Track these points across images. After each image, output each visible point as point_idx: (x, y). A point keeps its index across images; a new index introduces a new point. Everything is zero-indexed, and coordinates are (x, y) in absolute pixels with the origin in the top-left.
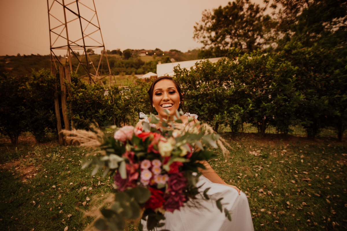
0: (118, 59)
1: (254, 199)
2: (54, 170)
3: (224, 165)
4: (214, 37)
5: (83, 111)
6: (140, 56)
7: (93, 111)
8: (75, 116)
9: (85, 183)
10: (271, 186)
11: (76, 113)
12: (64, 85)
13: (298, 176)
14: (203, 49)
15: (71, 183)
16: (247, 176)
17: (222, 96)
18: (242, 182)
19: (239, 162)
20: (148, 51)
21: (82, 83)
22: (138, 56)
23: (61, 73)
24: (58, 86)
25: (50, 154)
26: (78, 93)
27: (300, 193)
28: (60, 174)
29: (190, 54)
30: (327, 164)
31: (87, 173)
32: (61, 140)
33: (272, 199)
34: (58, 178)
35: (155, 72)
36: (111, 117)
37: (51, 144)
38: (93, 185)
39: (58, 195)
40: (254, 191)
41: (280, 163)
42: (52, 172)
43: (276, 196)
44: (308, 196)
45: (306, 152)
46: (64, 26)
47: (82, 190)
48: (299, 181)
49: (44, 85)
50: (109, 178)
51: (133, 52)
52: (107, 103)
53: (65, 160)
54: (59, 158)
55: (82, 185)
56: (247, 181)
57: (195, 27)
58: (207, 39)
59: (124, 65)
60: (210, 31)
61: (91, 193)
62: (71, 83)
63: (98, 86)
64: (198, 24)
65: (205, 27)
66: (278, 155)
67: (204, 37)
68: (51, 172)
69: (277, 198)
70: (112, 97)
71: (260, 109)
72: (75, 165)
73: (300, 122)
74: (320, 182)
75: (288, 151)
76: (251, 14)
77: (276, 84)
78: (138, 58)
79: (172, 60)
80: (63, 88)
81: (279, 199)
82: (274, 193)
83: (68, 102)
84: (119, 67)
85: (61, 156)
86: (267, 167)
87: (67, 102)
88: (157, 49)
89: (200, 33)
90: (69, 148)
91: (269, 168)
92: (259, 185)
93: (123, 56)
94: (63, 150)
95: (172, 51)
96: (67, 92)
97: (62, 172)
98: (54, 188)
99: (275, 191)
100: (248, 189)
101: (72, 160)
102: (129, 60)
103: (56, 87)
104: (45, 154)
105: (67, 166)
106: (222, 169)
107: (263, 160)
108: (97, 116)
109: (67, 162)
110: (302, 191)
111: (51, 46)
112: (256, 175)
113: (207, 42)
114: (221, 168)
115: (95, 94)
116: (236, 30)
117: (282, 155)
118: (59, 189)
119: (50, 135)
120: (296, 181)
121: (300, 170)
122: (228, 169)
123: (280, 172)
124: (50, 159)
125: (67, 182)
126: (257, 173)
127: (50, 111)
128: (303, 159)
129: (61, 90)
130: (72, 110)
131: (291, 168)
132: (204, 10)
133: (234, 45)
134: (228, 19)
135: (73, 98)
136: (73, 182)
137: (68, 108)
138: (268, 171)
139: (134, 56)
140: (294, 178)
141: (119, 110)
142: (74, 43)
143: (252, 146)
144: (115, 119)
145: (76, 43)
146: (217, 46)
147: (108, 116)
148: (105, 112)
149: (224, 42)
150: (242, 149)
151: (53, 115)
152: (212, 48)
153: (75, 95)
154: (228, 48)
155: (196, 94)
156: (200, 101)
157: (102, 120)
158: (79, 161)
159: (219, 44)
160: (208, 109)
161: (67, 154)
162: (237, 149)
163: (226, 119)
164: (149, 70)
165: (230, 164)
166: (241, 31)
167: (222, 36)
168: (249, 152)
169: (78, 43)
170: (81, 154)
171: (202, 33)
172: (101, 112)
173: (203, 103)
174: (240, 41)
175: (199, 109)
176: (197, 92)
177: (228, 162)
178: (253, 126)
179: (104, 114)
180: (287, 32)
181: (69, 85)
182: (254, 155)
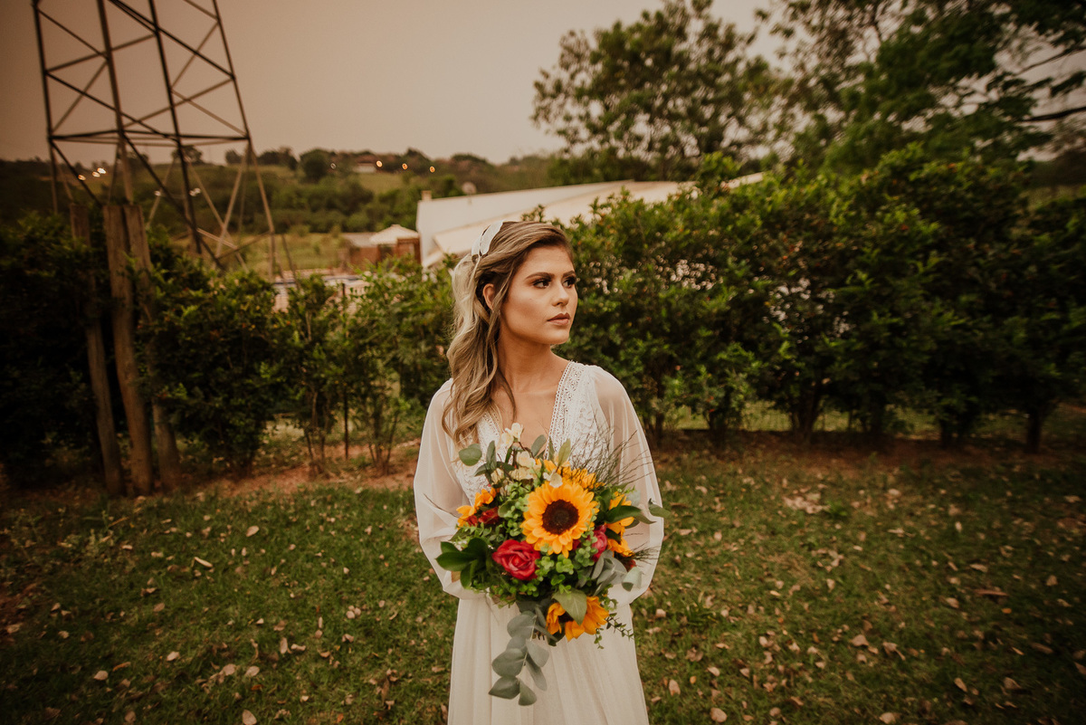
0: (284, 179)
1: (843, 675)
2: (98, 601)
3: (717, 551)
4: (600, 118)
5: (197, 370)
6: (357, 174)
7: (238, 370)
8: (170, 390)
9: (228, 649)
10: (886, 620)
11: (172, 377)
12: (123, 274)
13: (962, 579)
14: (566, 156)
15: (172, 656)
16: (802, 588)
17: (691, 317)
18: (790, 612)
19: (761, 538)
20: (383, 158)
21: (191, 268)
22: (351, 173)
23: (111, 229)
24: (97, 279)
25: (73, 537)
26: (180, 306)
27: (985, 642)
28: (122, 620)
29: (516, 169)
30: (1033, 534)
31: (231, 609)
32: (113, 476)
33: (903, 671)
34: (116, 637)
35: (412, 227)
36: (301, 391)
37: (70, 490)
38: (261, 657)
39: (122, 713)
40: (837, 643)
41: (894, 536)
42: (88, 613)
43: (912, 657)
44: (1015, 653)
45: (958, 494)
46: (101, 60)
47: (221, 681)
48: (968, 598)
49: (45, 274)
50: (320, 626)
51: (334, 159)
52: (289, 341)
53: (136, 557)
54: (113, 551)
55: (219, 656)
56: (806, 606)
57: (538, 86)
58: (575, 123)
59: (303, 201)
60: (586, 98)
61: (259, 692)
62: (151, 267)
63: (252, 281)
64: (547, 76)
65: (569, 85)
66: (879, 507)
67: (568, 118)
68: (84, 613)
69: (917, 667)
70: (302, 317)
71: (812, 359)
72: (181, 579)
73: (939, 399)
74: (1033, 599)
75: (905, 494)
76: (710, 52)
77: (868, 278)
78: (352, 179)
79: (467, 187)
80: (120, 286)
81: (924, 670)
82: (903, 648)
83: (139, 339)
84: (289, 206)
85: (118, 543)
86: (856, 553)
87: (137, 338)
88: (412, 153)
89: (555, 105)
90: (150, 509)
91: (863, 556)
92: (846, 619)
93: (301, 173)
94: (124, 518)
95: (458, 158)
96: (137, 303)
97: (129, 609)
98: (101, 683)
99: (908, 641)
100: (816, 638)
101: (166, 555)
102: (321, 186)
103: (93, 281)
104: (52, 537)
105: (149, 582)
106: (713, 567)
107: (838, 527)
108: (251, 385)
109: (147, 566)
110: (990, 636)
111: (50, 130)
112: (831, 583)
113: (576, 132)
114: (708, 562)
115: (242, 307)
116: (666, 97)
117: (892, 507)
118: (126, 682)
119: (66, 456)
120: (960, 599)
121: (962, 562)
122: (731, 564)
123: (900, 569)
124: (76, 557)
125: (156, 650)
126: (830, 575)
127: (72, 373)
128: (958, 518)
129: (114, 295)
130: (157, 367)
131: (932, 553)
132: (565, 33)
133: (657, 145)
134: (642, 62)
135: (161, 325)
136: (179, 646)
137: (141, 360)
138: (862, 566)
139: (337, 173)
140: (952, 591)
141: (333, 366)
142: (140, 122)
143: (789, 480)
144: (316, 395)
145: (146, 122)
146: (606, 146)
147: (291, 385)
148: (279, 374)
149: (631, 134)
150: (759, 489)
151: (83, 386)
152: (592, 153)
153: (170, 314)
154: (640, 152)
155: (605, 309)
156: (617, 332)
157: (272, 400)
158: (196, 561)
159: (614, 142)
160: (645, 359)
161: (142, 531)
162: (744, 490)
163: (706, 393)
164: (388, 218)
165: (735, 549)
166: (679, 102)
167: (623, 117)
168: (783, 500)
169: (153, 123)
170: (197, 531)
171: (562, 106)
172: (266, 372)
173: (627, 337)
174: (679, 133)
175: (612, 360)
176: (608, 302)
177: (725, 540)
178: (775, 408)
179: (278, 380)
180: (820, 111)
181: (143, 275)
182: (804, 511)
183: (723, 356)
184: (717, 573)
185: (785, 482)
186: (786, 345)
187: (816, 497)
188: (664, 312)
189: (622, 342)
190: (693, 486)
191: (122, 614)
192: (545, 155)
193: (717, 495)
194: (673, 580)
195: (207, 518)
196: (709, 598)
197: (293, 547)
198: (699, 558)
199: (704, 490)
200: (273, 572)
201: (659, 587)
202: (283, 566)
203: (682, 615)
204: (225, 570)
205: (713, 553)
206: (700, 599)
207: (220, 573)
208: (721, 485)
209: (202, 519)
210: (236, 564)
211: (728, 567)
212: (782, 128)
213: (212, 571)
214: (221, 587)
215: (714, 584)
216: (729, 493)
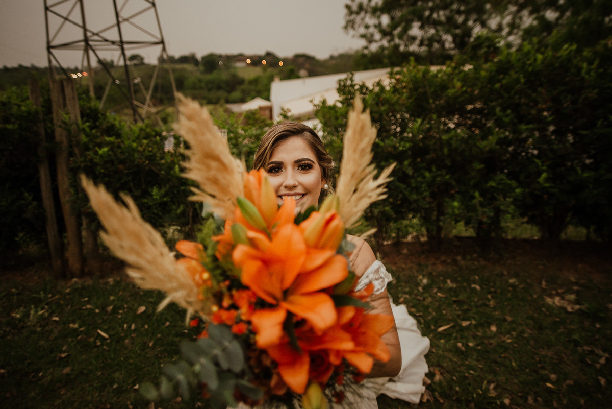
0: (191, 72)
2: (27, 362)
3: (494, 342)
4: (388, 26)
6: (235, 68)
12: (61, 127)
14: (366, 52)
16: (575, 383)
17: (467, 154)
19: (530, 332)
20: (250, 57)
21: (108, 122)
22: (231, 67)
24: (46, 130)
25: (21, 310)
26: (97, 148)
28: (40, 379)
29: (334, 62)
35: (268, 98)
36: (182, 207)
49: (11, 126)
51: (221, 59)
52: (172, 172)
53: (60, 327)
54: (46, 321)
56: (582, 401)
57: (348, 7)
58: (372, 30)
59: (203, 85)
60: (379, 13)
62: (79, 121)
63: (148, 130)
65: (368, 5)
67: (367, 27)
72: (86, 347)
78: (232, 71)
79: (303, 72)
80: (60, 135)
85: (51, 315)
88: (269, 54)
89: (358, 19)
93: (202, 68)
94: (57, 297)
95: (297, 56)
96: (71, 146)
97: (46, 370)
101: (80, 327)
102: (213, 76)
103: (43, 132)
104: (8, 309)
105: (64, 348)
106: (492, 357)
107: (598, 326)
108: (147, 203)
109: (65, 335)
111: (48, 42)
112: (602, 381)
113: (372, 35)
114: (487, 352)
115: (140, 149)
116: (432, 10)
122: (507, 355)
126: (600, 372)
127: (26, 194)
129: (56, 140)
133: (426, 42)
135: (85, 161)
139: (223, 67)
142: (97, 34)
143: (546, 282)
144: (192, 210)
145: (102, 34)
146: (392, 43)
147: (174, 203)
148: (166, 195)
149: (408, 36)
150: (523, 288)
151: (35, 203)
152: (382, 48)
153: (90, 153)
154: (414, 48)
155: (401, 148)
156: (409, 165)
157: (160, 213)
158: (98, 333)
159: (397, 41)
160: (431, 185)
161: (67, 306)
162: (510, 289)
163: (480, 213)
164: (253, 94)
165: (509, 341)
166: (441, 13)
167: (403, 24)
168: (544, 300)
169: (106, 35)
170: (103, 309)
171: (363, 19)
172: (156, 194)
173: (416, 170)
174: (441, 33)
175: (405, 186)
176: (402, 143)
177: (499, 332)
178: (528, 222)
179: (165, 199)
180: (541, 13)
181: (74, 126)
182: (564, 309)
183: (493, 184)
184: (496, 362)
185: (544, 283)
186: (544, 175)
187: (572, 297)
188: (446, 151)
189: (413, 173)
190: (469, 285)
191: (41, 374)
192: (352, 52)
193: (490, 293)
194: (459, 366)
195: (112, 298)
196: (492, 386)
197: (168, 323)
198: (479, 348)
199: (478, 288)
200: (151, 345)
201: (448, 372)
202: (159, 339)
203: (470, 401)
204: (118, 342)
205: (491, 344)
206: (484, 387)
207: (114, 343)
208: (491, 284)
209: (109, 298)
210: (126, 336)
211: (505, 357)
212: (513, 26)
213: (108, 341)
214: (112, 356)
215: (495, 373)
216: (499, 291)
